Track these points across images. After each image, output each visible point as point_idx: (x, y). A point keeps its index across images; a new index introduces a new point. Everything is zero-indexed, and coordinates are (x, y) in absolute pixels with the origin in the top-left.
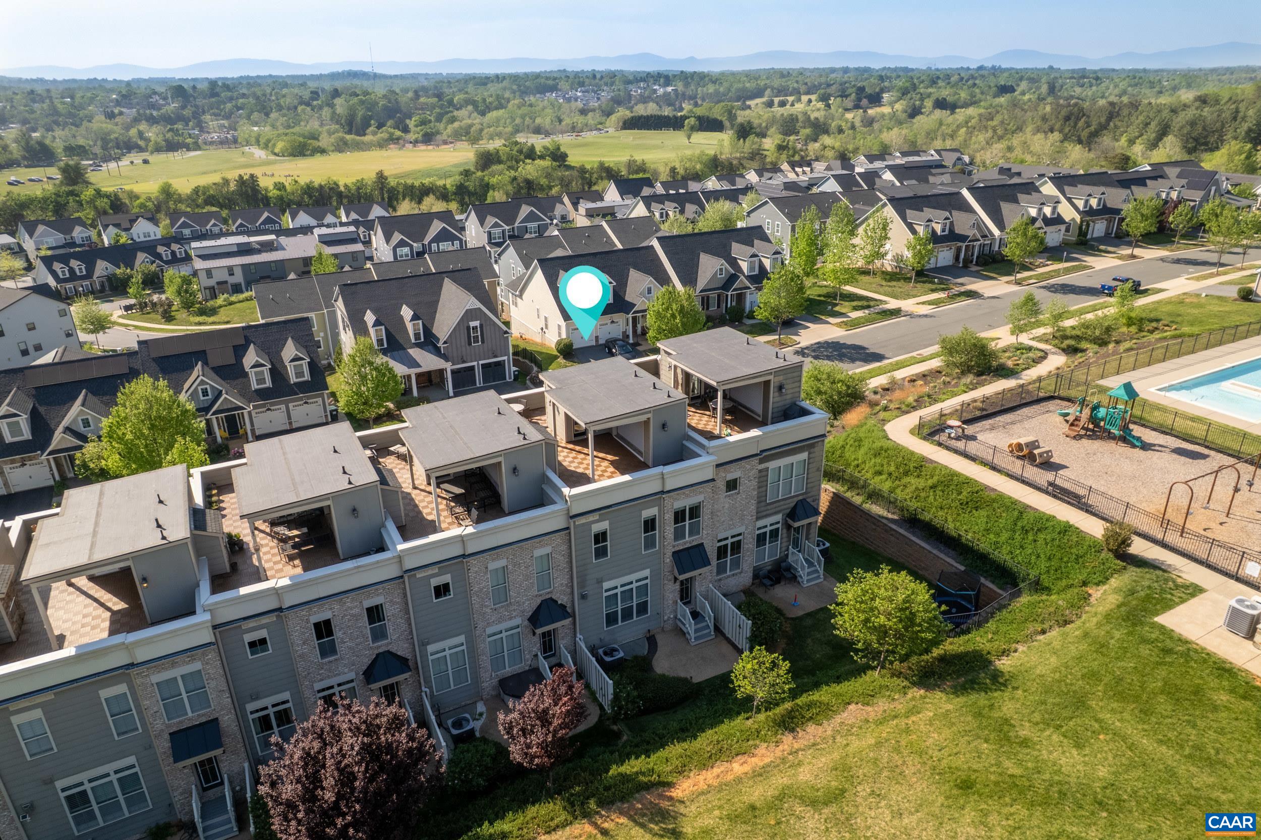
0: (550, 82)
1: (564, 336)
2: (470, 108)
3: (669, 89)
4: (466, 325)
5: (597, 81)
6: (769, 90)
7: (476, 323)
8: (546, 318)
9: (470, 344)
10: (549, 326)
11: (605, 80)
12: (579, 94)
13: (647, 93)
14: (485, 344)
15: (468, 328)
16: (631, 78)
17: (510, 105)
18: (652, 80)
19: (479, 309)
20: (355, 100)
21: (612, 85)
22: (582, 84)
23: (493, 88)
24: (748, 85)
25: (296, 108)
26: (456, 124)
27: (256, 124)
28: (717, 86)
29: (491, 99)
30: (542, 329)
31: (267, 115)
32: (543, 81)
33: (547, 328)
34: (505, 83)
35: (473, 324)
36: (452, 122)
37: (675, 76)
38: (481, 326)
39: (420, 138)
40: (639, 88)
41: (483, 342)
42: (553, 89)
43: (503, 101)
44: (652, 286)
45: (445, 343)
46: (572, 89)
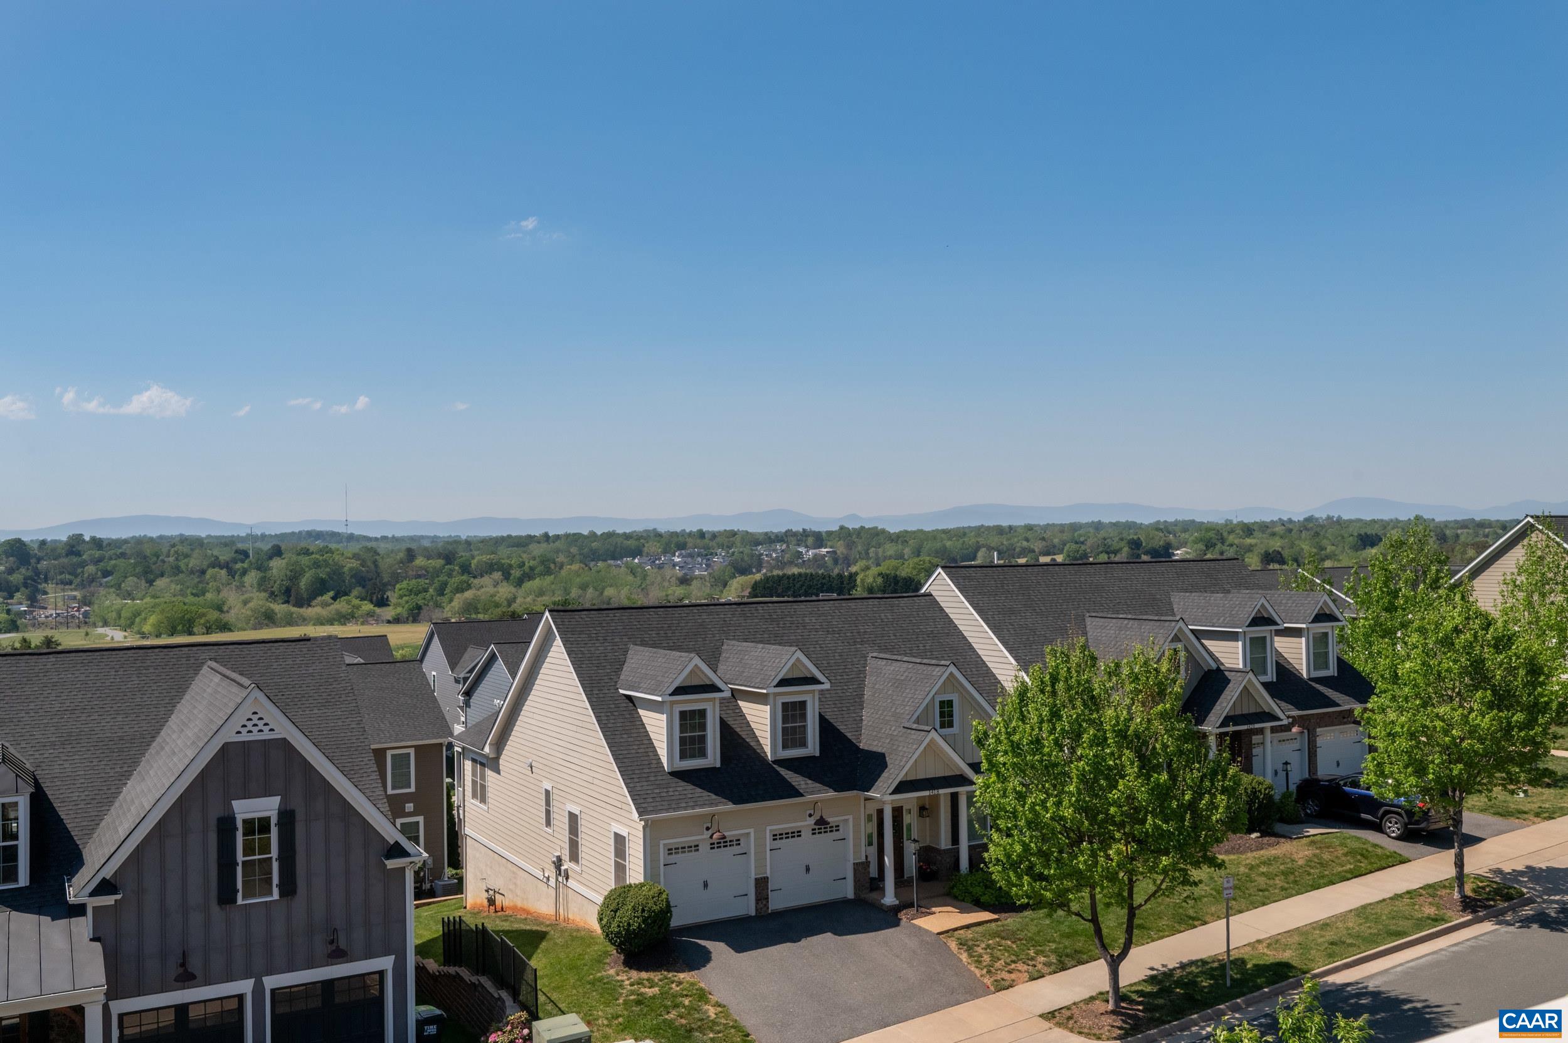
0: (631, 543)
1: (636, 874)
2: (497, 575)
3: (824, 550)
4: (215, 813)
5: (706, 541)
6: (984, 549)
7: (268, 807)
8: (573, 818)
9: (227, 896)
10: (584, 851)
11: (719, 540)
12: (677, 560)
13: (787, 556)
14: (300, 900)
15: (226, 825)
16: (761, 538)
17: (563, 573)
18: (793, 540)
19: (284, 744)
20: (305, 560)
21: (729, 547)
22: (681, 546)
23: (537, 550)
24: (948, 544)
25: (203, 572)
26: (469, 594)
27: (129, 595)
28: (900, 547)
29: (532, 563)
30: (558, 863)
31: (151, 582)
32: (620, 540)
33: (574, 857)
34: (558, 544)
35: (245, 809)
36: (462, 591)
37: (829, 533)
38: (287, 818)
39: (405, 615)
40: (775, 550)
41: (288, 888)
42: (637, 552)
43: (552, 566)
44: (954, 697)
45: (105, 887)
46: (665, 552)
